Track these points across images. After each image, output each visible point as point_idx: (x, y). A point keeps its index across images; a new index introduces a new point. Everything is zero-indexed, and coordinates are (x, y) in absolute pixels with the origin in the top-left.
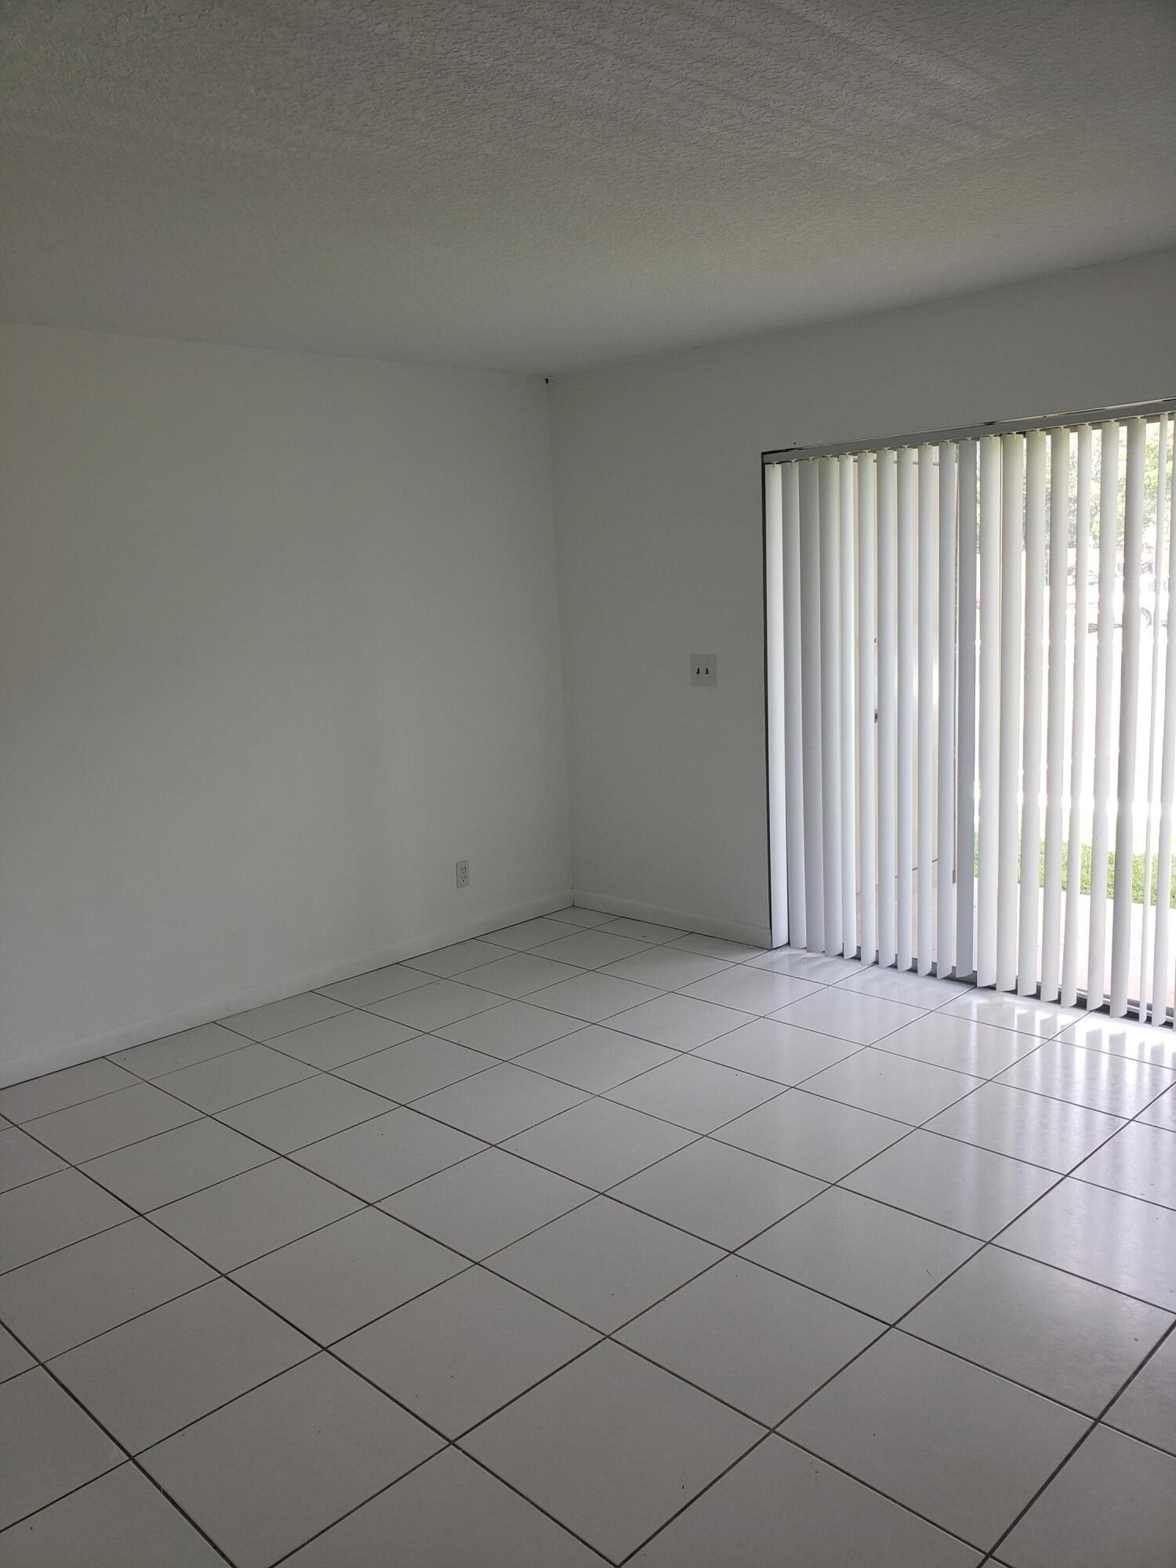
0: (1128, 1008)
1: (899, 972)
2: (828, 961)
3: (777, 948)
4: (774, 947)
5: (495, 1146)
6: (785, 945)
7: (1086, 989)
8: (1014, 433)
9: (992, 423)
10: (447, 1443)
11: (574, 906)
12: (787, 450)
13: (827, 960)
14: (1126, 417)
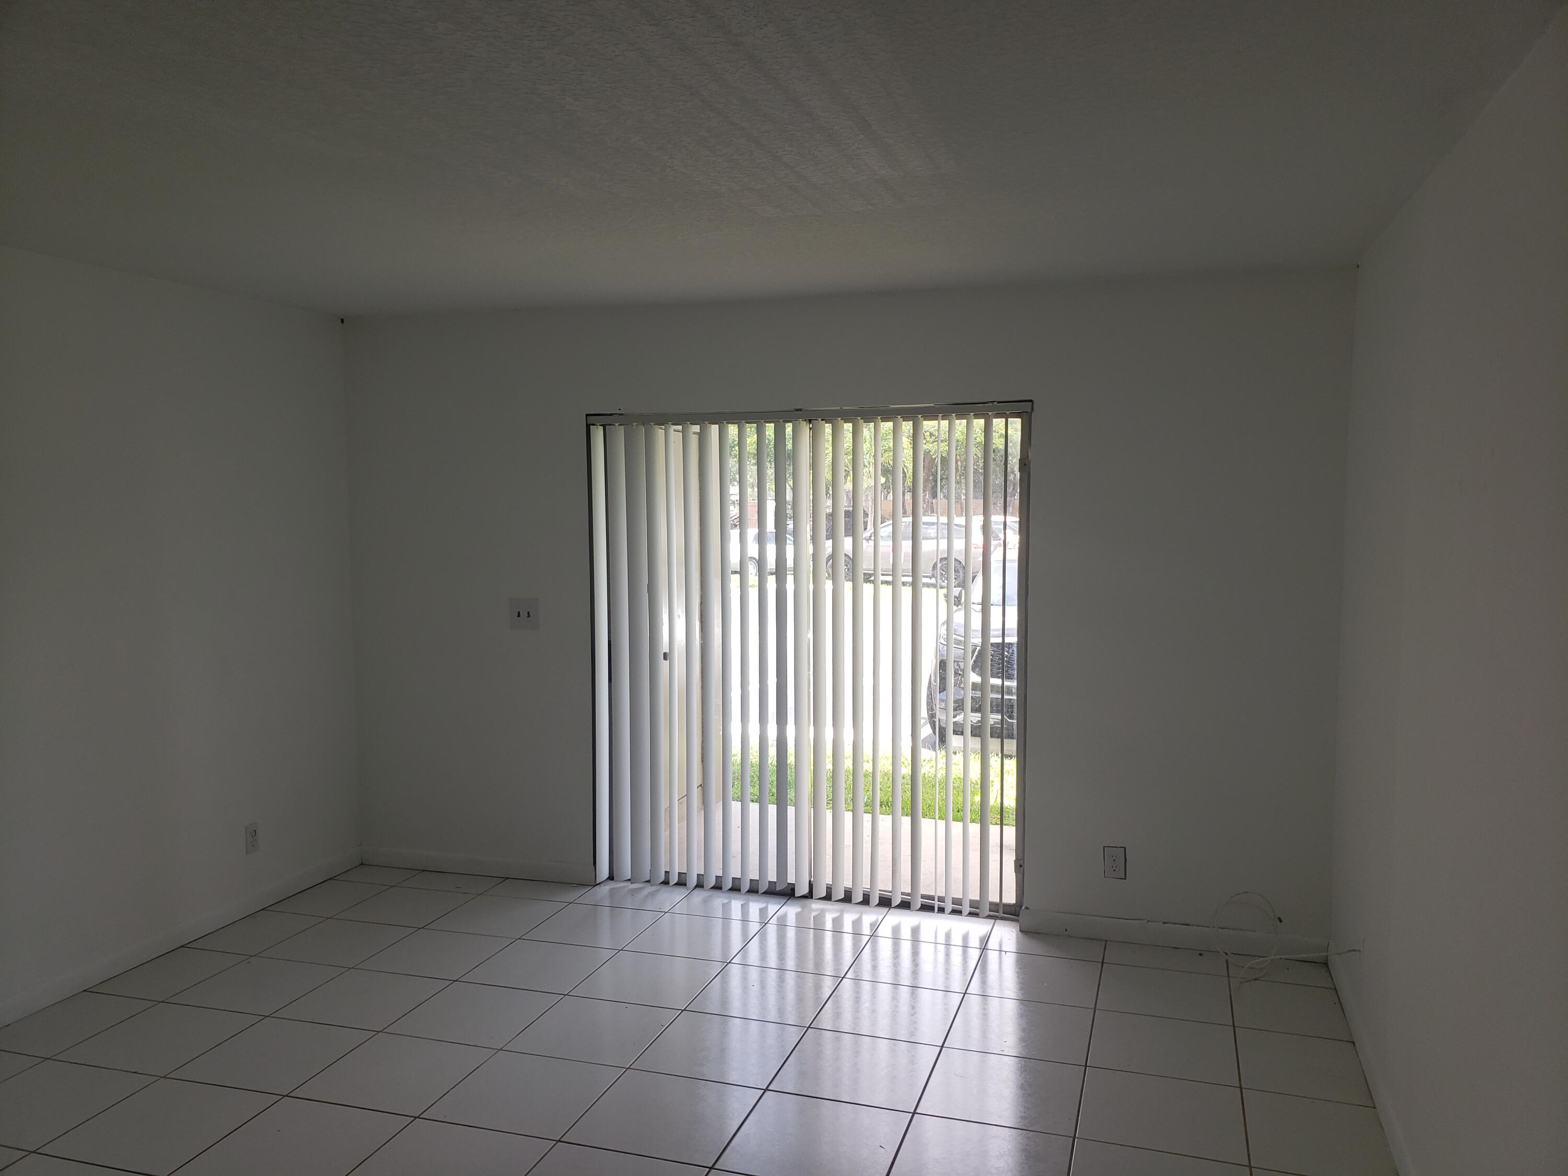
0: (922, 902)
1: (723, 892)
2: (655, 889)
3: (600, 883)
4: (598, 882)
5: (418, 1117)
6: (606, 880)
7: (890, 889)
8: (819, 419)
9: (800, 409)
11: (362, 864)
12: (611, 415)
13: (651, 889)
14: (908, 414)
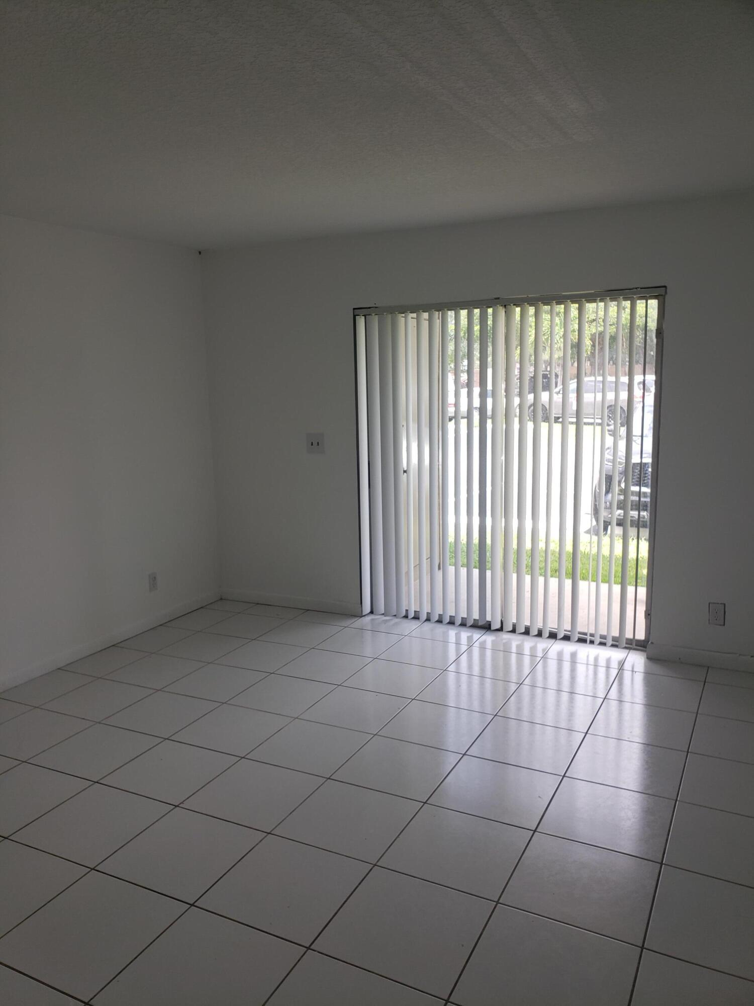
0: (579, 636)
1: (443, 624)
3: (365, 615)
4: (363, 615)
5: (244, 758)
6: (368, 614)
7: (557, 628)
8: (512, 305)
9: (498, 298)
10: (306, 949)
11: (221, 599)
12: (369, 308)
13: (396, 620)
14: (575, 299)
